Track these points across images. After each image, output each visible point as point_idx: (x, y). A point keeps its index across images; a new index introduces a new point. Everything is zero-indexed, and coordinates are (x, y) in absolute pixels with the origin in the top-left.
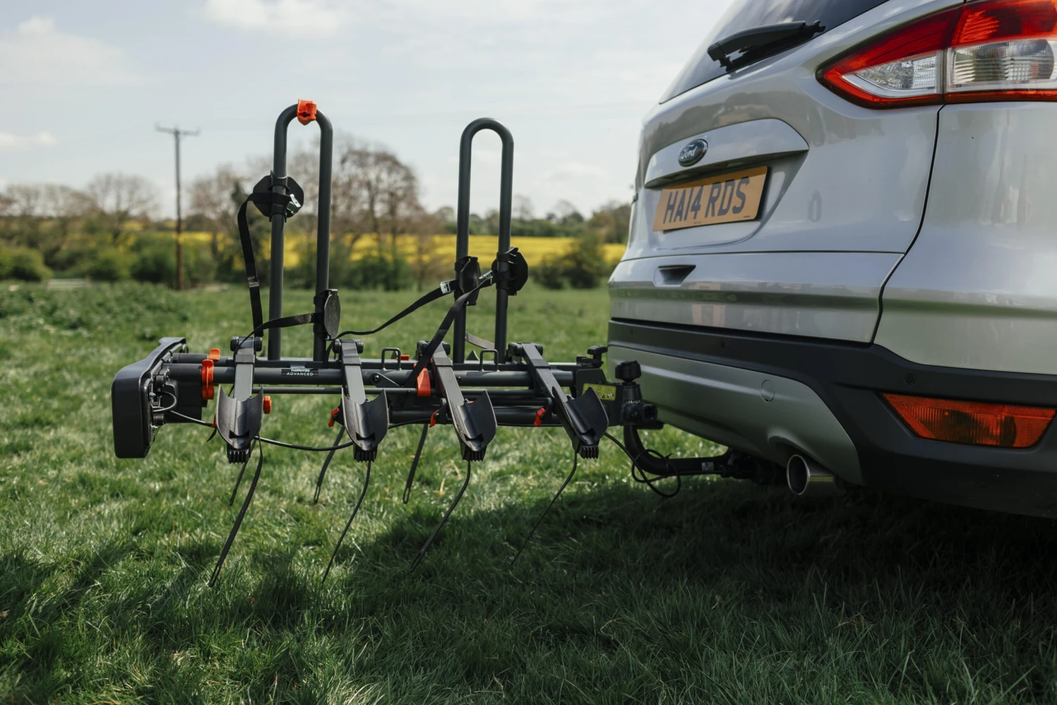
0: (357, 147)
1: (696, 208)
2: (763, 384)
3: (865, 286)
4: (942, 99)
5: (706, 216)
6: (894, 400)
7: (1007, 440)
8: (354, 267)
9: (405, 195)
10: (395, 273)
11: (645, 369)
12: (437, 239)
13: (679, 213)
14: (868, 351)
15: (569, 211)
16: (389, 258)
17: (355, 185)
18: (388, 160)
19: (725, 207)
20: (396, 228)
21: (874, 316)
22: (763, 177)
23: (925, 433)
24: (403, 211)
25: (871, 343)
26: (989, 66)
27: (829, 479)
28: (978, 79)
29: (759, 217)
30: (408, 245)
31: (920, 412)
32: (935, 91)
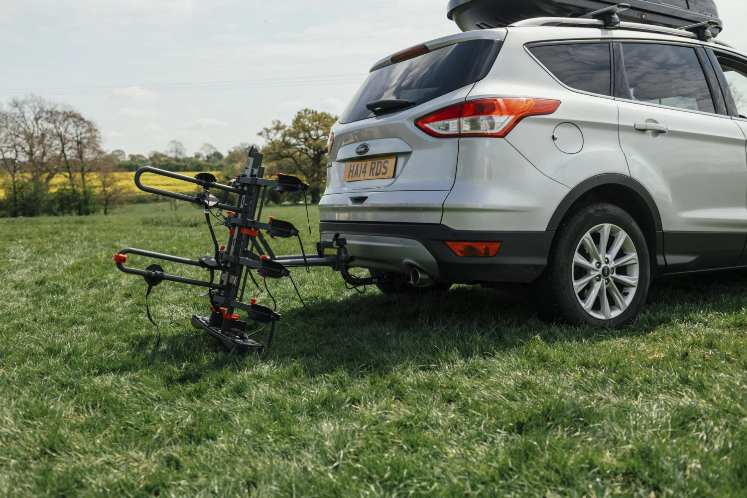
0: (48, 108)
1: (364, 172)
2: (401, 242)
3: (437, 203)
4: (459, 135)
5: (370, 175)
6: (449, 243)
7: (487, 255)
8: (52, 198)
9: (88, 143)
10: (86, 201)
11: (348, 242)
12: (117, 175)
13: (356, 174)
14: (439, 226)
15: (212, 152)
16: (80, 190)
17: (48, 136)
18: (75, 118)
19: (378, 172)
20: (84, 168)
21: (441, 214)
22: (395, 159)
23: (459, 254)
24: (89, 155)
25: (440, 224)
26: (475, 125)
27: (426, 277)
28: (471, 129)
29: (394, 176)
30: (94, 180)
31: (458, 247)
32: (457, 133)
